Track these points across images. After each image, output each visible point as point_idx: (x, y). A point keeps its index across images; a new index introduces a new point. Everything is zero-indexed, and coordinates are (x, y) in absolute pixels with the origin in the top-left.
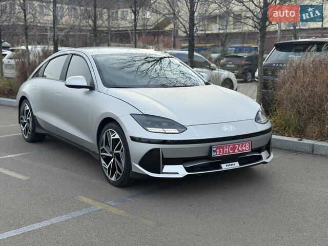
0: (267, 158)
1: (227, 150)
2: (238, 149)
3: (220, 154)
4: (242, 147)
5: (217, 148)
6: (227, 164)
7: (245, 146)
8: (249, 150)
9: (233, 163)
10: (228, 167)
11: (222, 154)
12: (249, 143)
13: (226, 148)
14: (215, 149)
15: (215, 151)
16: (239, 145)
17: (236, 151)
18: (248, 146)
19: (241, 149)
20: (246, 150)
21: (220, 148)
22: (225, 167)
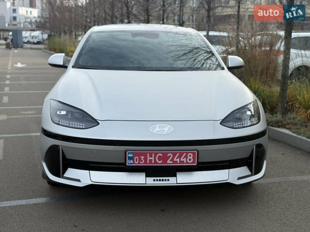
0: (239, 179)
1: (153, 158)
3: (139, 163)
4: (180, 157)
5: (135, 154)
6: (156, 178)
7: (186, 157)
8: (194, 162)
9: (167, 178)
10: (156, 182)
11: (142, 164)
12: (194, 154)
13: (151, 156)
15: (130, 158)
16: (174, 155)
17: (168, 162)
18: (191, 158)
19: (178, 160)
20: (187, 162)
21: (139, 155)
22: (151, 181)
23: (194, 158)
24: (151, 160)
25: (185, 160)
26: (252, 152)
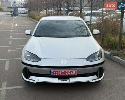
0: (93, 80)
1: (60, 73)
2: (68, 73)
3: (55, 74)
4: (70, 72)
6: (62, 80)
7: (73, 72)
8: (75, 74)
9: (66, 80)
10: (62, 81)
11: (57, 75)
12: (75, 71)
13: (60, 72)
14: (53, 72)
15: (52, 73)
16: (68, 72)
17: (66, 74)
18: (74, 73)
19: (70, 73)
20: (73, 74)
21: (55, 72)
22: (60, 81)
23: (75, 73)
24: (60, 74)
25: (72, 73)
26: (98, 70)
